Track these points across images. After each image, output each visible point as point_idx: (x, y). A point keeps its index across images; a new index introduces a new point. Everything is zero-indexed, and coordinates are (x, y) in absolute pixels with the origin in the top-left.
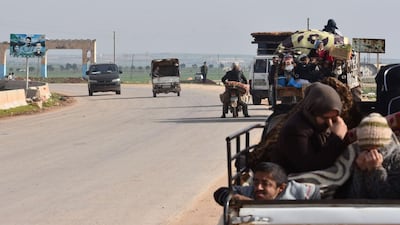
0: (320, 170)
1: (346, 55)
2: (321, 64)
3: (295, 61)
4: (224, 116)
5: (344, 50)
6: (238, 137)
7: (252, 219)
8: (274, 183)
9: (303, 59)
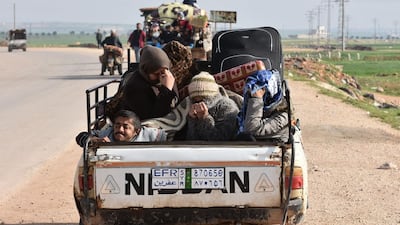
0: (162, 117)
1: (203, 24)
2: (182, 31)
3: (161, 29)
4: (102, 74)
5: (201, 20)
6: (97, 90)
7: (107, 158)
8: (133, 127)
9: (168, 27)
